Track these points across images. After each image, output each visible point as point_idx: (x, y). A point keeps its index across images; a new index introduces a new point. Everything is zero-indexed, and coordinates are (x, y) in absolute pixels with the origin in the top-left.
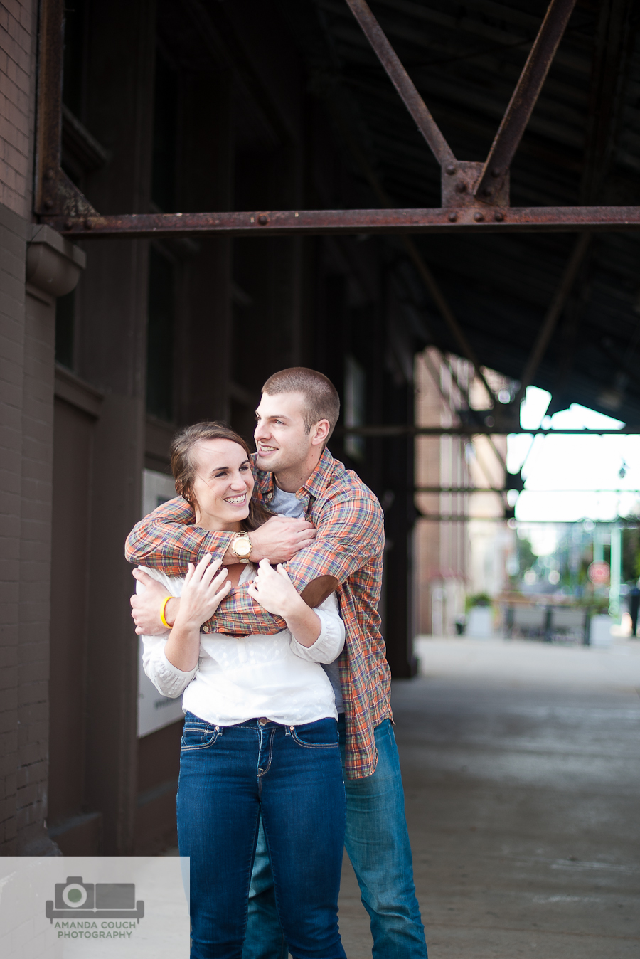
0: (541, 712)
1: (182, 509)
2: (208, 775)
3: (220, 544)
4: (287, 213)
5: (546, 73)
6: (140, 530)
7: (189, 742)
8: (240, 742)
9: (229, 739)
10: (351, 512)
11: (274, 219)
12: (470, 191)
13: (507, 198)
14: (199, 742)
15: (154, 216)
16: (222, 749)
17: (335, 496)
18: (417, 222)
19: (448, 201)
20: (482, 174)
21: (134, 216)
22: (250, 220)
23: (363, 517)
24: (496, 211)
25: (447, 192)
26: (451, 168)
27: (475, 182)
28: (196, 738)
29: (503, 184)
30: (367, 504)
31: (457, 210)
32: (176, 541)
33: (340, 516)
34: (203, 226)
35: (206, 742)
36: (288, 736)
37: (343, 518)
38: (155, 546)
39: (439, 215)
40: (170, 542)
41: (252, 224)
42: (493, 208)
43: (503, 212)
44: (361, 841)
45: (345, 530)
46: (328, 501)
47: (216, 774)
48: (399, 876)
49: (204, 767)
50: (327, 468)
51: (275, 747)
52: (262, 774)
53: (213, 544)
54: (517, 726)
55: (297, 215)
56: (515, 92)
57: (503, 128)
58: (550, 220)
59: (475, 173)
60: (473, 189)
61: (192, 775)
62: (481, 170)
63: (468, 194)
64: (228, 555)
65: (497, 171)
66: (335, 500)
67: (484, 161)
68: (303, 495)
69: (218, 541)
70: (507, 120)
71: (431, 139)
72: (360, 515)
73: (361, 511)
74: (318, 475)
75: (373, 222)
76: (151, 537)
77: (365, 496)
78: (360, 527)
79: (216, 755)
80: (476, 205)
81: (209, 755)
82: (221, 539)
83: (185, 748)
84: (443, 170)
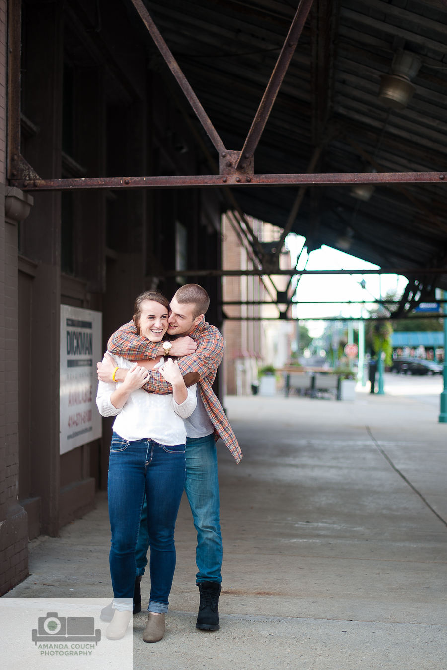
0: (303, 442)
2: (122, 463)
4: (139, 178)
5: (273, 104)
7: (114, 448)
8: (138, 449)
9: (133, 447)
11: (132, 181)
12: (234, 166)
13: (253, 169)
14: (119, 448)
15: (70, 180)
16: (130, 451)
18: (206, 183)
19: (223, 172)
20: (240, 158)
21: (60, 179)
22: (120, 182)
23: (217, 348)
24: (247, 177)
25: (222, 166)
26: (224, 154)
27: (236, 162)
28: (117, 446)
29: (251, 162)
30: (220, 342)
31: (227, 176)
33: (207, 345)
34: (96, 185)
35: (122, 448)
36: (161, 447)
37: (209, 347)
39: (218, 179)
41: (121, 184)
42: (245, 175)
43: (251, 177)
44: (197, 494)
45: (208, 353)
47: (126, 463)
48: (213, 512)
49: (120, 460)
51: (155, 452)
52: (147, 464)
54: (286, 451)
55: (144, 179)
56: (256, 115)
57: (250, 133)
58: (275, 181)
59: (237, 157)
60: (235, 165)
61: (115, 464)
62: (239, 155)
63: (232, 168)
65: (247, 156)
67: (241, 151)
70: (252, 129)
71: (213, 139)
75: (184, 183)
78: (215, 353)
79: (126, 454)
80: (237, 174)
81: (123, 454)
83: (112, 451)
84: (220, 155)
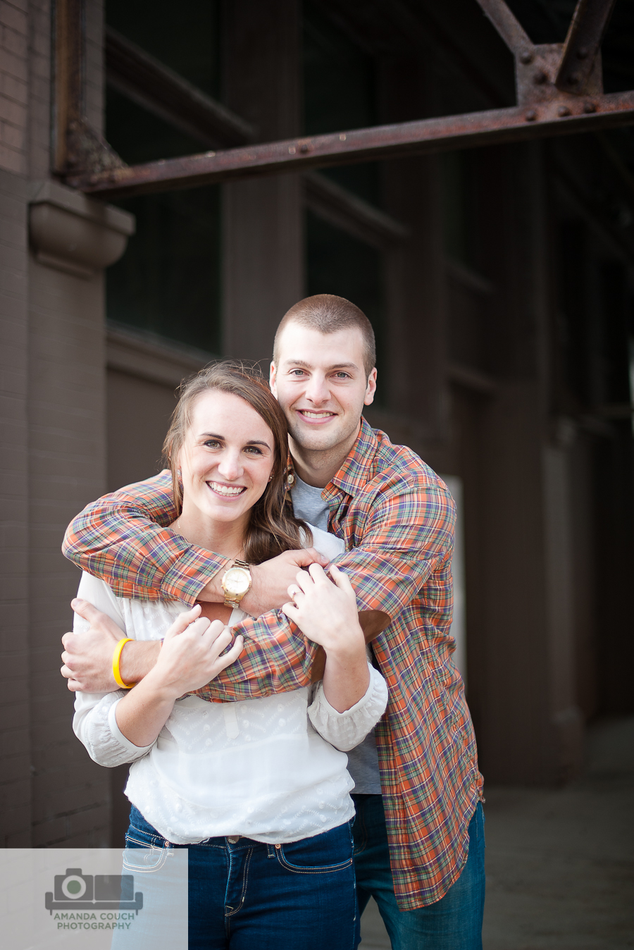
1: (158, 493)
3: (204, 568)
6: (92, 514)
8: (200, 868)
10: (415, 509)
12: (552, 81)
13: (600, 83)
17: (388, 487)
18: (485, 127)
19: (525, 97)
20: (563, 57)
22: (287, 150)
23: (432, 516)
24: (585, 102)
25: (523, 84)
26: (526, 55)
27: (557, 68)
29: (594, 66)
30: (436, 495)
31: (536, 106)
32: (141, 545)
33: (400, 515)
36: (272, 858)
37: (405, 518)
38: (108, 542)
39: (514, 114)
40: (132, 544)
41: (291, 155)
42: (581, 98)
43: (595, 101)
45: (409, 537)
46: (378, 495)
50: (366, 452)
51: (252, 875)
52: (230, 914)
53: (193, 566)
62: (562, 52)
63: (549, 85)
64: (212, 588)
65: (582, 51)
66: (389, 492)
68: (333, 493)
69: (202, 564)
72: (428, 512)
73: (429, 506)
74: (353, 463)
76: (106, 528)
77: (431, 484)
78: (429, 531)
80: (561, 98)
82: (207, 562)
84: (517, 59)
